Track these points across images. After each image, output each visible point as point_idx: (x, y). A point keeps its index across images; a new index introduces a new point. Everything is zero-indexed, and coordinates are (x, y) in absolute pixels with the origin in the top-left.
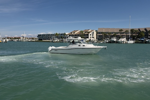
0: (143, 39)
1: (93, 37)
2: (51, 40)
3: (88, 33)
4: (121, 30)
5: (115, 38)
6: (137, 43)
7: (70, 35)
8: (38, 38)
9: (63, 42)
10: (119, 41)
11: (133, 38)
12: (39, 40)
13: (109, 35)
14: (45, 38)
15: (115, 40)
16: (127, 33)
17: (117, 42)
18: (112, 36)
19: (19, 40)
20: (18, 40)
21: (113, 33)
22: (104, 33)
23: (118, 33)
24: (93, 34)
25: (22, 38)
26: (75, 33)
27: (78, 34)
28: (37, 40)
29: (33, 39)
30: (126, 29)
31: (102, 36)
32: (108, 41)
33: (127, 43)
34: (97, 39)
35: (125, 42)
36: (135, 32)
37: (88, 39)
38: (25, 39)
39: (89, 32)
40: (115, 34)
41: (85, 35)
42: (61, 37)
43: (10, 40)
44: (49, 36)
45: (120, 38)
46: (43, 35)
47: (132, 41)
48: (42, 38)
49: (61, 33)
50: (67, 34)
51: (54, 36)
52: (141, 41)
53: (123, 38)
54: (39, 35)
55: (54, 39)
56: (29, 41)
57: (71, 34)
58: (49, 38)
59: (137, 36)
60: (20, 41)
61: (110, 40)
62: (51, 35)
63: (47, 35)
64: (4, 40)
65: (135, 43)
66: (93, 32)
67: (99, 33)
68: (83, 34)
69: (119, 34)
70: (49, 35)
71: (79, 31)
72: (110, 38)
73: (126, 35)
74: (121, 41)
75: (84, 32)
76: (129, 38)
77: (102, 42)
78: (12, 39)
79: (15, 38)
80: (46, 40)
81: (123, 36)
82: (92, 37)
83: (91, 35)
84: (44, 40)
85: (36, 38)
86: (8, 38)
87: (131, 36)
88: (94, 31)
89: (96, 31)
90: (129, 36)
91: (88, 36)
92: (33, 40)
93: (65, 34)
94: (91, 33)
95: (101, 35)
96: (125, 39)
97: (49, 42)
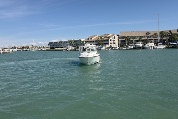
0: (175, 42)
1: (115, 43)
2: (64, 48)
3: (108, 39)
4: (148, 33)
5: (141, 42)
6: (169, 48)
7: (86, 42)
8: (49, 46)
9: (79, 50)
10: (146, 46)
11: (163, 42)
12: (51, 48)
13: (133, 39)
14: (58, 46)
15: (141, 45)
16: (155, 36)
17: (143, 48)
18: (137, 40)
19: (28, 49)
20: (26, 49)
21: (138, 37)
22: (127, 37)
23: (144, 37)
24: (114, 39)
25: (30, 47)
26: (93, 39)
27: (96, 40)
28: (48, 49)
29: (43, 47)
30: (153, 31)
31: (125, 41)
32: (132, 47)
33: (156, 48)
34: (119, 45)
35: (153, 48)
36: (165, 35)
37: (108, 46)
38: (34, 48)
39: (109, 37)
40: (141, 38)
41: (104, 40)
42: (77, 45)
43: (18, 50)
44: (63, 44)
45: (146, 43)
46: (55, 42)
47: (162, 46)
48: (54, 47)
49: (75, 40)
50: (82, 40)
51: (68, 44)
52: (173, 46)
53: (151, 43)
54: (50, 43)
55: (68, 47)
56: (40, 50)
57: (88, 40)
58: (63, 46)
59: (168, 39)
60: (29, 51)
61: (135, 45)
62: (65, 42)
63: (60, 42)
64: (11, 51)
65: (166, 48)
66: (113, 37)
67: (122, 38)
68: (102, 39)
69: (146, 38)
70: (61, 42)
71: (97, 36)
72: (135, 44)
73: (154, 39)
74: (148, 46)
75: (103, 38)
76: (158, 42)
77: (125, 48)
78: (19, 48)
79: (23, 48)
80: (58, 49)
81: (151, 40)
82: (113, 43)
83: (112, 40)
84: (57, 49)
85: (47, 46)
86: (15, 48)
87: (160, 40)
88: (115, 36)
89: (118, 35)
90: (158, 40)
91: (108, 42)
92: (44, 49)
93: (80, 41)
94: (111, 38)
95: (124, 39)
96: (153, 43)
97: (62, 50)
